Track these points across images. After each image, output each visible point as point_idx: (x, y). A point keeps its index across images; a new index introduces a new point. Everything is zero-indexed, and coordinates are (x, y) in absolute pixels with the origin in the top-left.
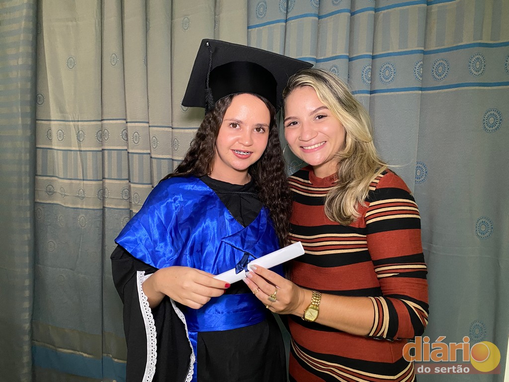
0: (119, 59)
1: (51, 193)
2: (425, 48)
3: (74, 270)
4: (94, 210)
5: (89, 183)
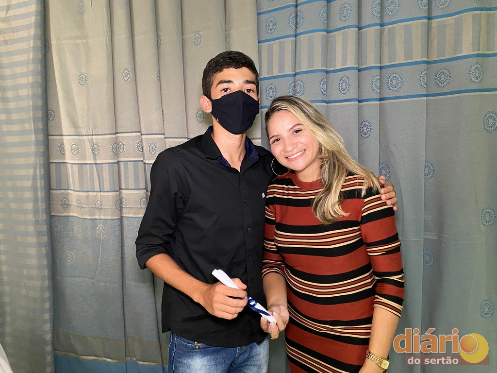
0: (131, 75)
1: (66, 205)
2: (428, 59)
3: (93, 279)
4: (112, 220)
5: (106, 194)
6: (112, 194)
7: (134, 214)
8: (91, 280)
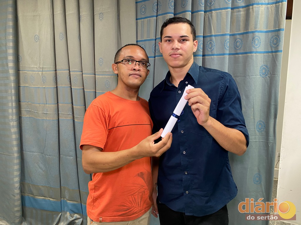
0: (65, 36)
2: (230, 33)
3: (43, 154)
4: (53, 120)
5: (50, 105)
6: (53, 105)
7: (65, 118)
8: (41, 154)
